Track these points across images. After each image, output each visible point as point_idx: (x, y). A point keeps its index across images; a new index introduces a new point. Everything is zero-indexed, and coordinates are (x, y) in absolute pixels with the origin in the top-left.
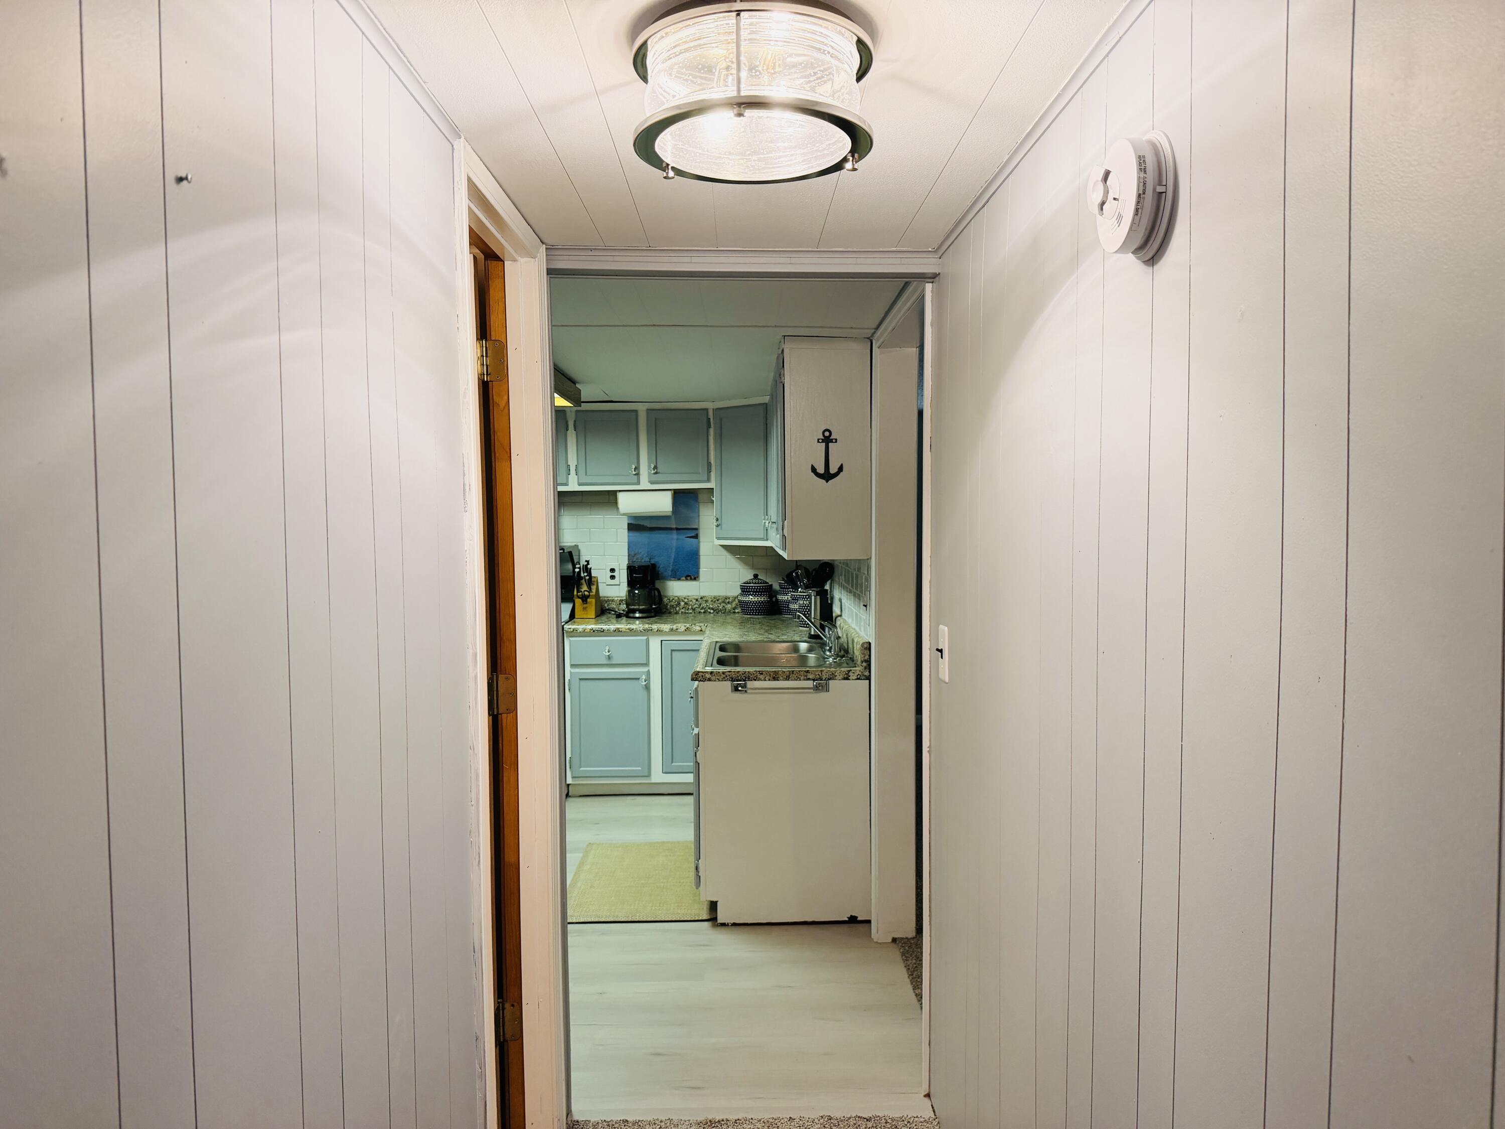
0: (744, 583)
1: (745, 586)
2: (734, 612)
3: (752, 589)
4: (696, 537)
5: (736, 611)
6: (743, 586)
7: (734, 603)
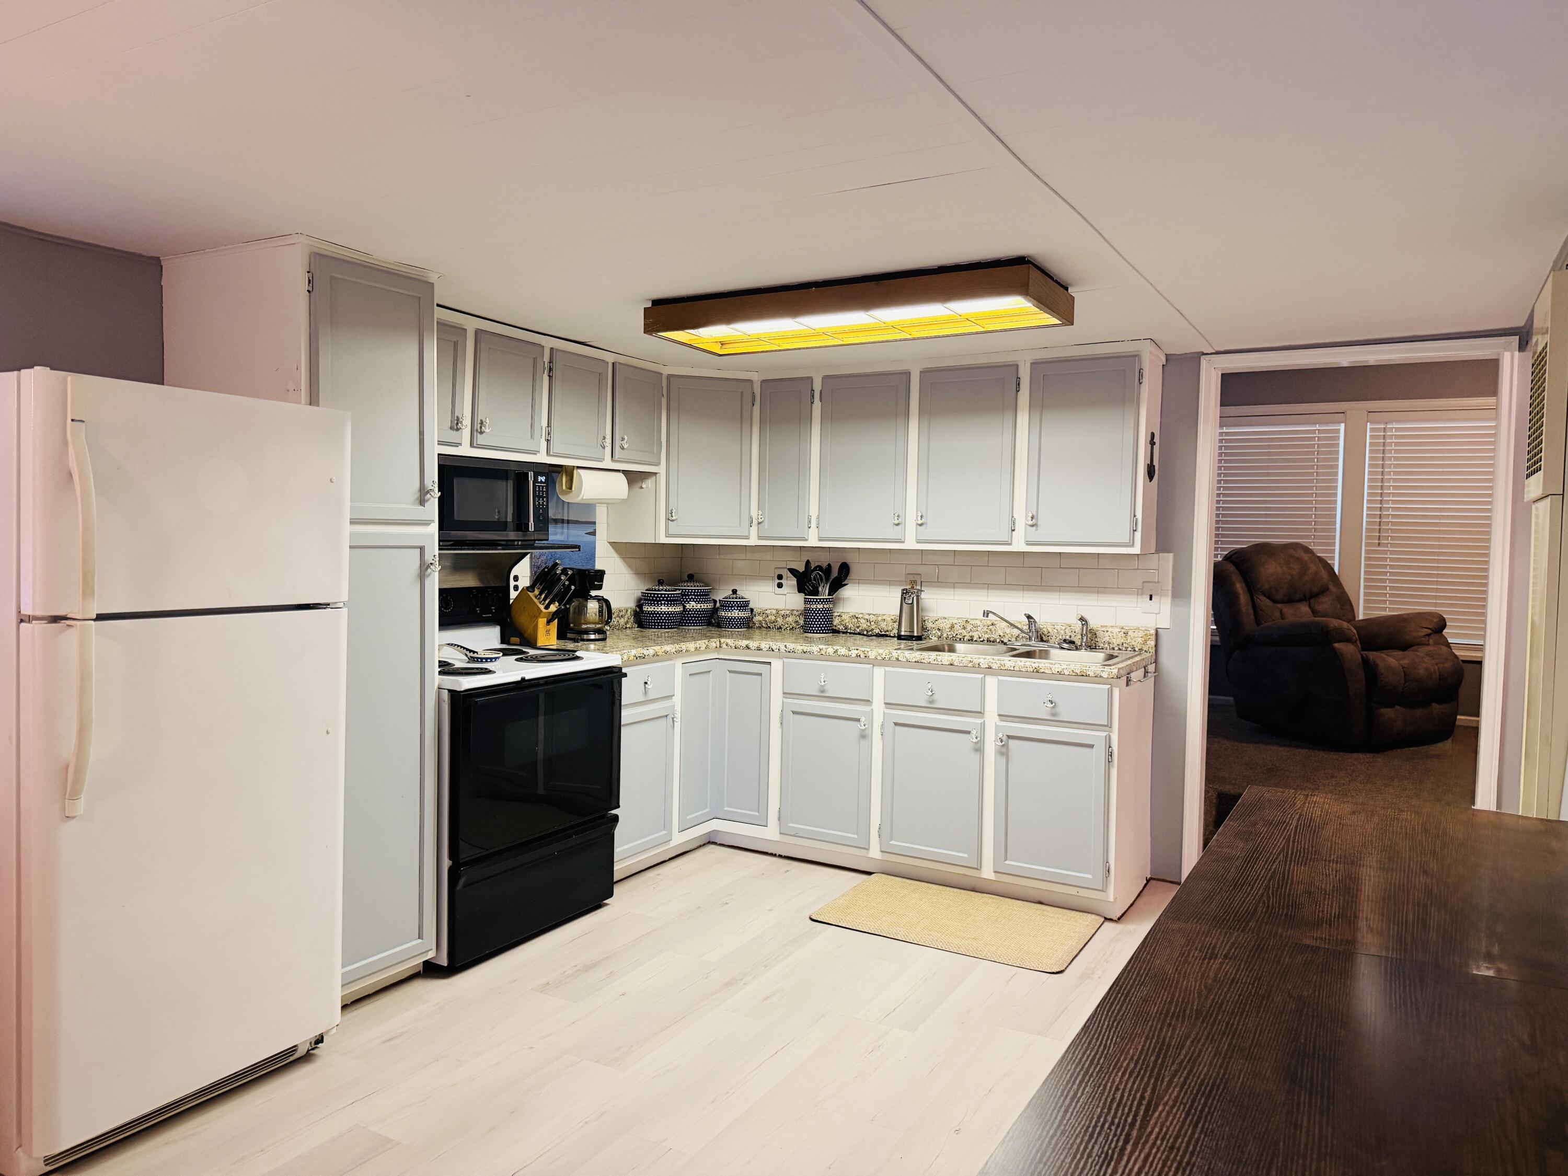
0: (647, 590)
1: (648, 594)
2: (626, 628)
3: (654, 596)
4: (593, 533)
5: (628, 626)
6: (646, 593)
7: (627, 616)
